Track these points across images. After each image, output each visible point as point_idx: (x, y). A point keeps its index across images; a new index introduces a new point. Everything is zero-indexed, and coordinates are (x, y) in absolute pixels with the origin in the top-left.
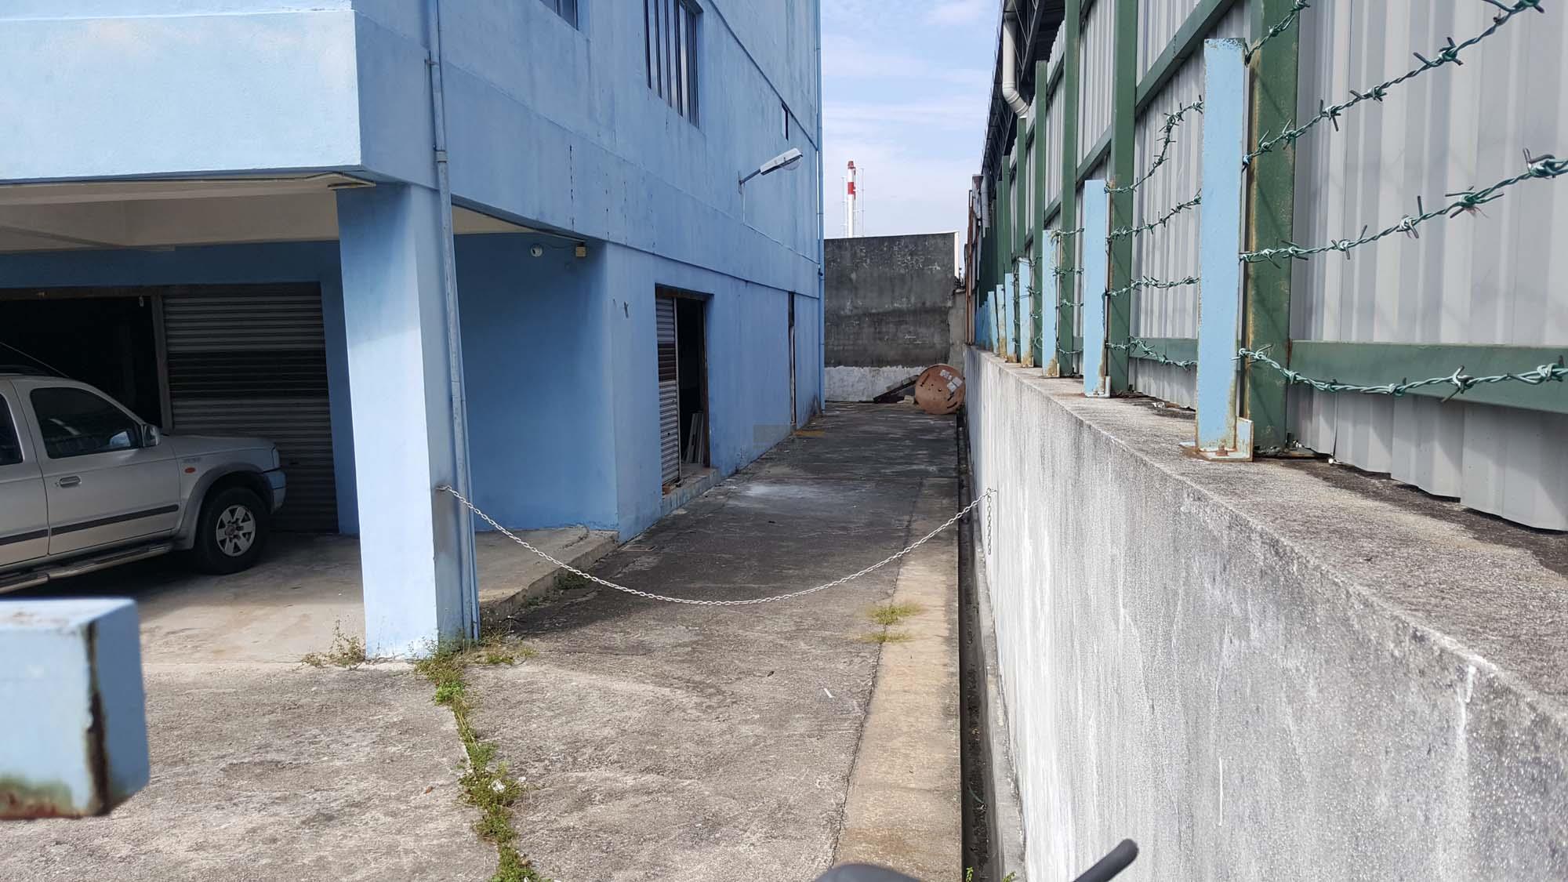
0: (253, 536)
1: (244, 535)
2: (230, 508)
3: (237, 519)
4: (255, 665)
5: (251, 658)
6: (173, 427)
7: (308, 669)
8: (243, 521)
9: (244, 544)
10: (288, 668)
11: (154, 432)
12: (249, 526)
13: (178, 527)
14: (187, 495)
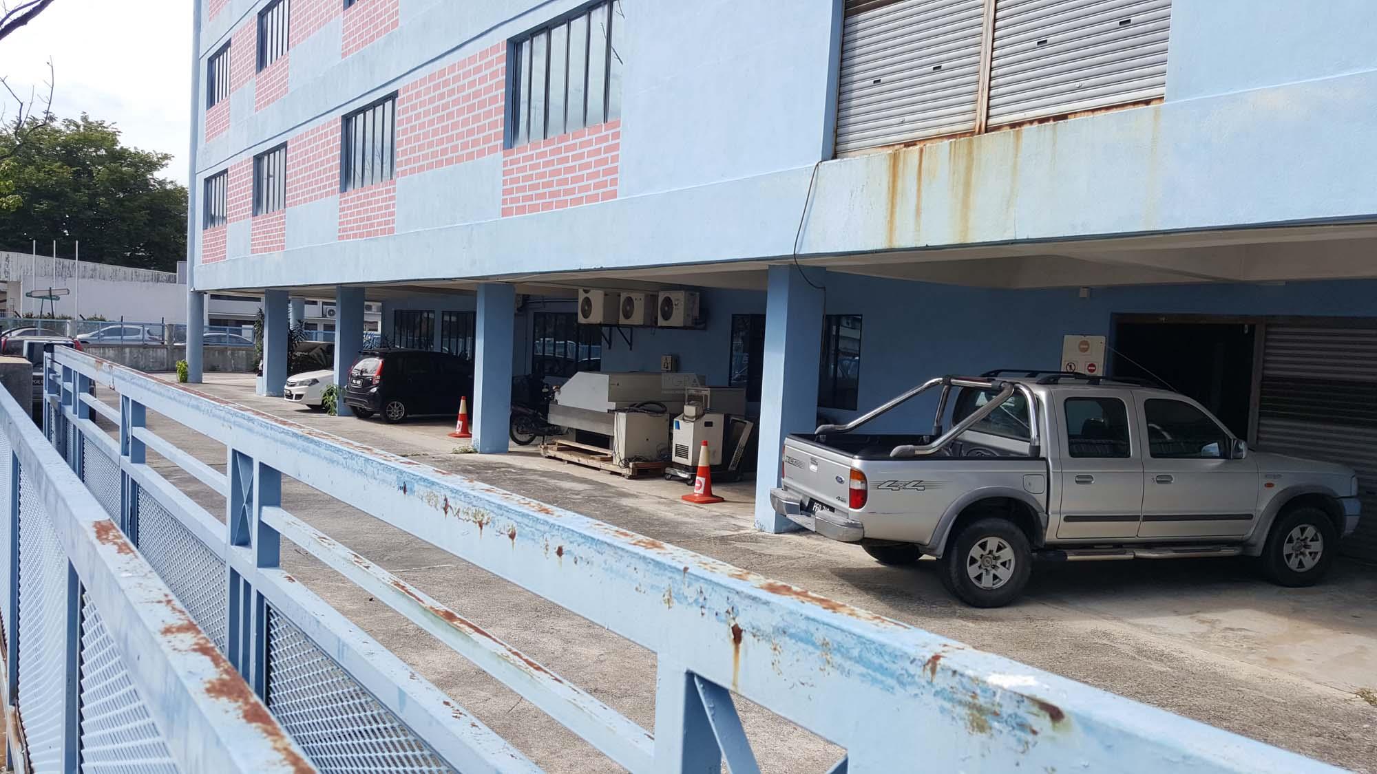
0: (1318, 557)
1: (1310, 553)
2: (1301, 526)
3: (1306, 538)
4: (1307, 684)
5: (1303, 675)
6: (1257, 443)
7: (1360, 703)
8: (1312, 540)
9: (1309, 563)
10: (1339, 696)
11: (1242, 446)
12: (1317, 546)
13: (1250, 535)
14: (1262, 507)
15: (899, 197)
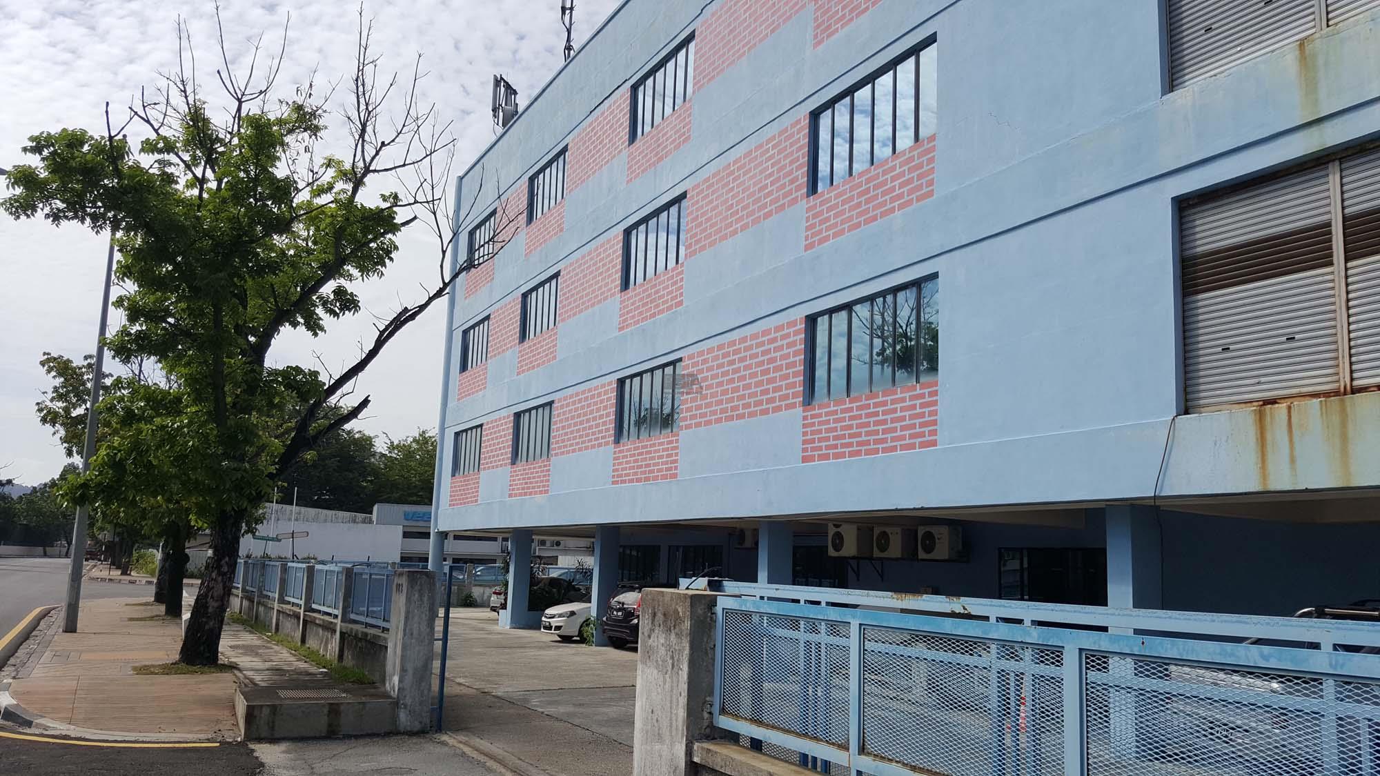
15: (1269, 448)
